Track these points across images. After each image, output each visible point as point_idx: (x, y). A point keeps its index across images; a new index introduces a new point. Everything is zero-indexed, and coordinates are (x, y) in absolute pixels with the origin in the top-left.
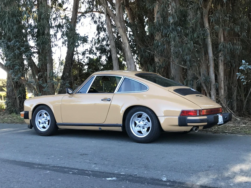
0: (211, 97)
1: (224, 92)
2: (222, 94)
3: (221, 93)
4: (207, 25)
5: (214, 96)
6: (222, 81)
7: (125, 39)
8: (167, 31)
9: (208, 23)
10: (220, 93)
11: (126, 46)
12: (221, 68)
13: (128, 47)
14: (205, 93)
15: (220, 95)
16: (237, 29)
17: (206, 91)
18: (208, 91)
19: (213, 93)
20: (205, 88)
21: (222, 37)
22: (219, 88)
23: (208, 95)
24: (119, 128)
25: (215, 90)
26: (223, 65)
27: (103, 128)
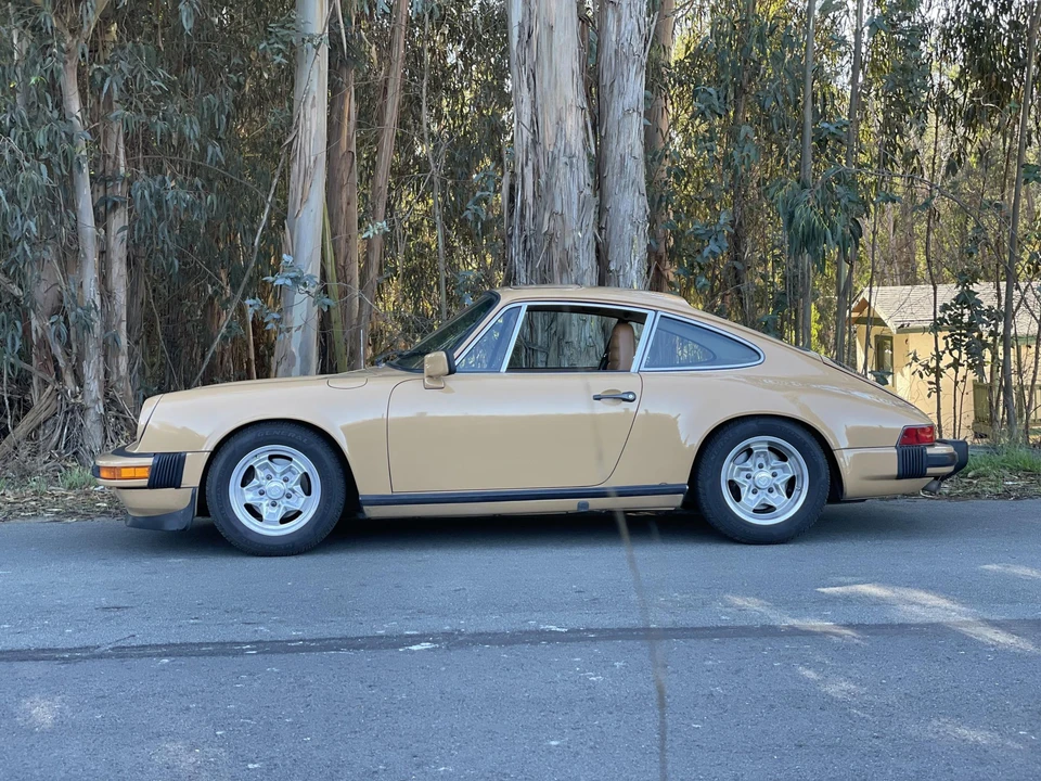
0: (86, 386)
1: (130, 367)
2: (122, 374)
3: (118, 368)
4: (74, 105)
5: (99, 380)
6: (121, 321)
9: (77, 94)
10: (115, 369)
12: (119, 270)
14: (57, 368)
15: (115, 378)
16: (192, 128)
17: (62, 363)
18: (70, 360)
19: (92, 370)
20: (58, 350)
21: (122, 151)
22: (108, 349)
23: (69, 378)
24: (675, 501)
25: (102, 359)
26: (125, 259)
27: (595, 504)
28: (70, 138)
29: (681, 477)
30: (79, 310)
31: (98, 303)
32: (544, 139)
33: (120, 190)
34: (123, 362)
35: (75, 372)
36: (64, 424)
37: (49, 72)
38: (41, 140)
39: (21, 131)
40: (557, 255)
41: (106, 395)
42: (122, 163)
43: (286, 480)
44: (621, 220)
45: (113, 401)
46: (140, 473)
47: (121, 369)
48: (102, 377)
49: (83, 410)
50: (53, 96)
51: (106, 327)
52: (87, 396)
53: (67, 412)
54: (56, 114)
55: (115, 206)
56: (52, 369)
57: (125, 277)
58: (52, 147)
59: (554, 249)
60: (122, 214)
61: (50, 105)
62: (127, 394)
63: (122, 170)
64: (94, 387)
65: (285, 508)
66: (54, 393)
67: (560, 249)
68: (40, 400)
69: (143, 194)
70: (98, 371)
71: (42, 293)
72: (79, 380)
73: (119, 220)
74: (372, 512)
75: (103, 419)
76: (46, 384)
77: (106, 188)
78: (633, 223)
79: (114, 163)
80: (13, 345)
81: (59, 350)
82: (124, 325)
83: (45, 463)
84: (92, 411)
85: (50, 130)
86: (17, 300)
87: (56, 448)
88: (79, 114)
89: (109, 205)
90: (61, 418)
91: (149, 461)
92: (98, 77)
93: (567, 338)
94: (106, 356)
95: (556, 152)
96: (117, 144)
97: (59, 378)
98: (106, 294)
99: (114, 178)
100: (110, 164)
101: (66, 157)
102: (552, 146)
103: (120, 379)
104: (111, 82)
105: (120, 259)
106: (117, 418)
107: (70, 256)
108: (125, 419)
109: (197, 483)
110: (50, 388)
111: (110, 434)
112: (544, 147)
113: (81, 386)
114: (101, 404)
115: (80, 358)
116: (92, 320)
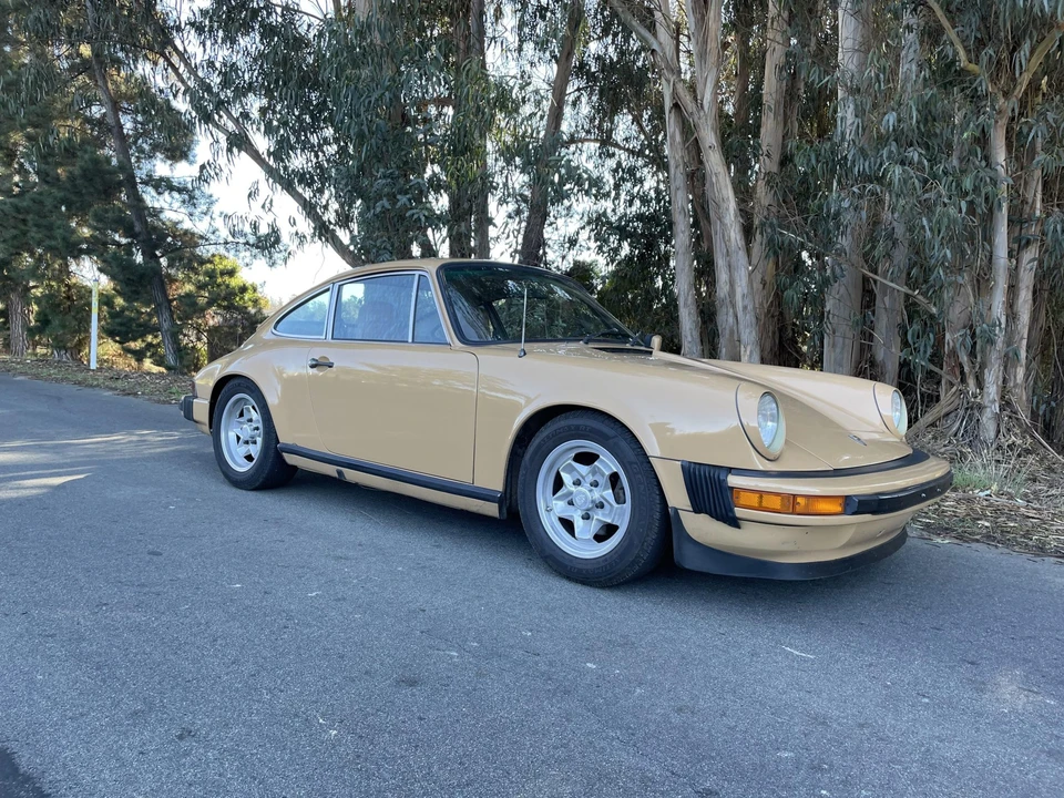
0: (985, 390)
1: (1027, 377)
2: (1019, 381)
3: (1015, 377)
4: (1000, 156)
5: (997, 386)
6: (1022, 338)
7: (726, 186)
8: (867, 164)
9: (1004, 147)
10: (1012, 378)
11: (727, 209)
12: (1025, 295)
13: (732, 212)
14: (962, 373)
15: (1012, 385)
17: (966, 369)
18: (974, 368)
19: (992, 378)
20: (964, 359)
21: (1039, 196)
22: (1009, 361)
23: (971, 382)
25: (1002, 368)
26: (1031, 287)
28: (994, 182)
30: (984, 325)
31: (1003, 320)
33: (1034, 230)
34: (1021, 372)
35: (977, 378)
36: (964, 417)
37: (980, 128)
38: (968, 184)
39: (951, 178)
41: (1002, 398)
42: (1038, 205)
45: (1008, 403)
47: (1018, 377)
48: (1000, 382)
49: (981, 408)
50: (983, 149)
51: (1009, 343)
52: (985, 396)
53: (967, 409)
54: (984, 163)
55: (1028, 243)
56: (958, 373)
57: (1031, 302)
58: (976, 189)
60: (1033, 250)
61: (979, 156)
62: (1021, 398)
63: (1038, 213)
64: (992, 390)
66: (958, 393)
68: (947, 398)
69: (1055, 228)
70: (997, 377)
71: (956, 314)
72: (980, 384)
73: (1030, 254)
75: (998, 418)
76: (952, 385)
77: (1021, 229)
79: (1031, 208)
80: (925, 352)
81: (966, 358)
82: (1025, 342)
83: (945, 446)
84: (988, 410)
85: (977, 177)
86: (932, 316)
87: (955, 435)
88: (1004, 164)
89: (1023, 242)
90: (961, 412)
92: (1025, 130)
94: (1005, 368)
96: (1036, 191)
97: (963, 380)
98: (1012, 315)
99: (1029, 220)
100: (1027, 209)
101: (987, 199)
103: (1016, 386)
104: (1036, 133)
105: (1027, 287)
106: (1010, 417)
107: (982, 283)
108: (1017, 419)
110: (954, 389)
111: (1003, 430)
113: (981, 389)
114: (997, 405)
115: (983, 366)
116: (995, 335)
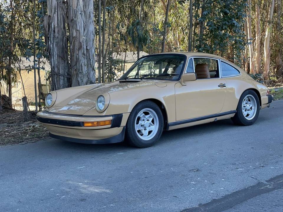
24: (232, 115)
27: (219, 118)
29: (235, 108)
32: (72, 5)
40: (77, 44)
43: (148, 120)
44: (90, 33)
46: (107, 123)
59: (76, 42)
65: (149, 130)
67: (78, 42)
74: (171, 128)
78: (93, 34)
91: (111, 118)
93: (80, 71)
95: (77, 10)
102: (75, 8)
109: (125, 125)
112: (73, 8)
